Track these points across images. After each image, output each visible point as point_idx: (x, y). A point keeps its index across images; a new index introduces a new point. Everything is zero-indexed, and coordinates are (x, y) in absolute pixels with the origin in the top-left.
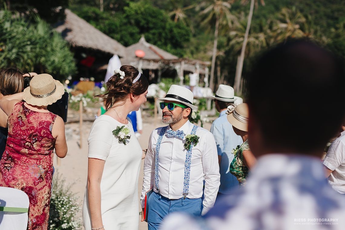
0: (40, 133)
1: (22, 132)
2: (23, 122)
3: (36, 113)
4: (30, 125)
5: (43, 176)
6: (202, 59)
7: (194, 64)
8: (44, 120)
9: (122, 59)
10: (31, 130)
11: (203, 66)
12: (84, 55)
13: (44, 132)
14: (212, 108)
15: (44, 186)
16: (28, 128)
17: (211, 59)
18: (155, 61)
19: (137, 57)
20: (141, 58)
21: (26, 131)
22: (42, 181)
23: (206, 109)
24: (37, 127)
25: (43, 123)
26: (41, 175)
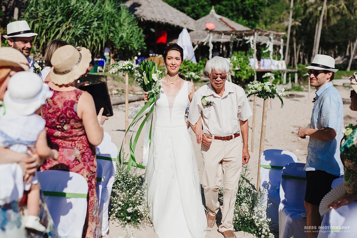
0: (66, 114)
1: (51, 115)
2: (49, 104)
3: (59, 93)
4: (56, 107)
5: (79, 158)
6: (277, 29)
7: (268, 35)
8: (68, 99)
9: (191, 33)
10: (58, 112)
11: (277, 37)
12: (153, 30)
13: (69, 114)
14: (287, 82)
15: (81, 169)
16: (55, 110)
17: (286, 30)
18: (226, 33)
19: (207, 29)
20: (211, 31)
21: (53, 113)
22: (79, 164)
23: (281, 83)
24: (62, 108)
25: (67, 103)
26: (76, 158)
